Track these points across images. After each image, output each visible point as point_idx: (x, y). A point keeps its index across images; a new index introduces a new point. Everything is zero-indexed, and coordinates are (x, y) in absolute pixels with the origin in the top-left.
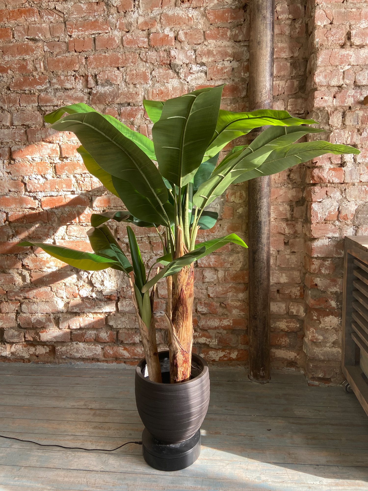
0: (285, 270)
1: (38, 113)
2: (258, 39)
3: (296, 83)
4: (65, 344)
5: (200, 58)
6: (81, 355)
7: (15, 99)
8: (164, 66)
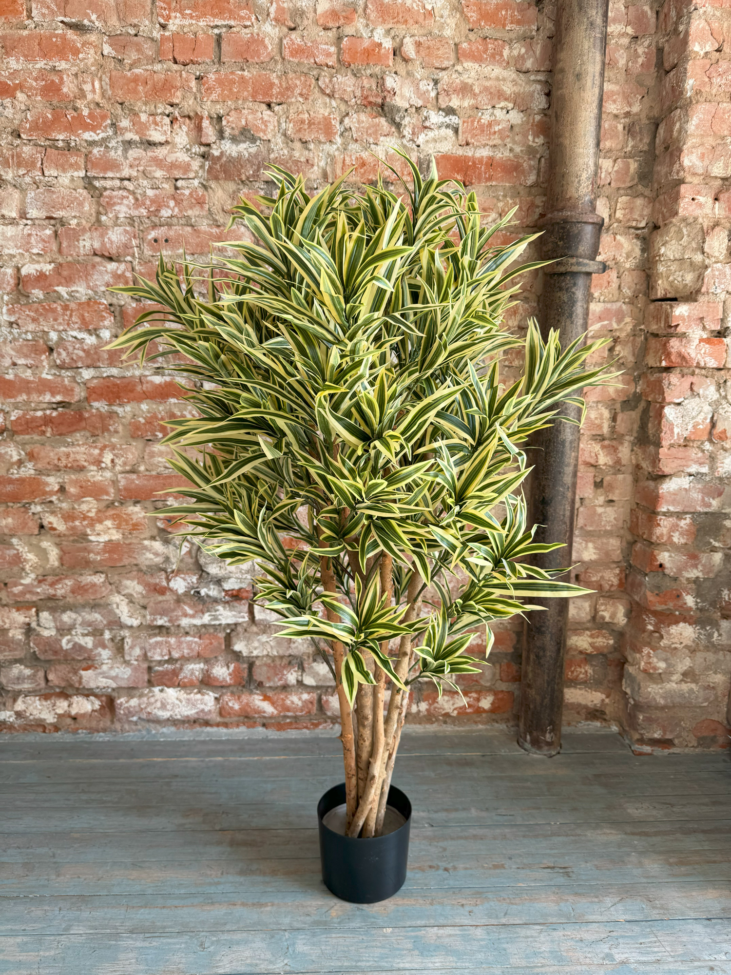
0: (593, 536)
1: (85, 192)
2: (578, 68)
3: (633, 166)
4: (137, 693)
5: (447, 99)
6: (171, 713)
7: (31, 157)
8: (369, 108)
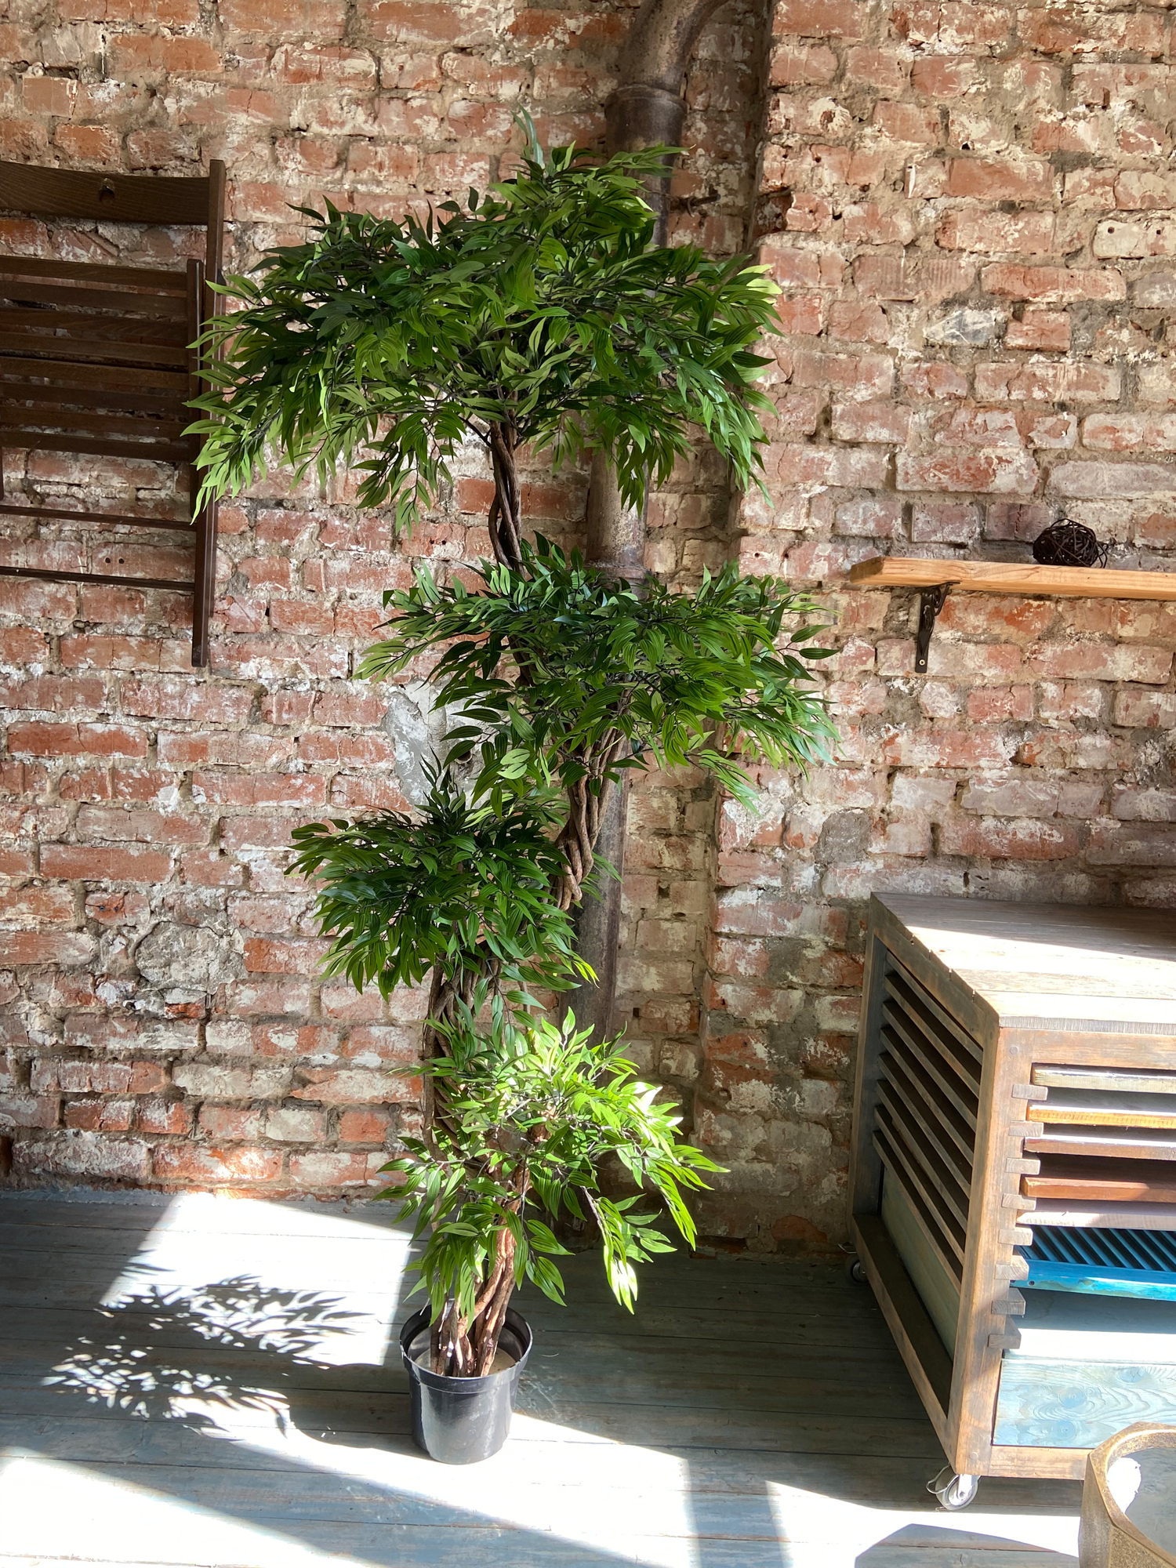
0: (656, 958)
1: (24, 498)
3: (705, 503)
4: (42, 1134)
6: (87, 1165)
